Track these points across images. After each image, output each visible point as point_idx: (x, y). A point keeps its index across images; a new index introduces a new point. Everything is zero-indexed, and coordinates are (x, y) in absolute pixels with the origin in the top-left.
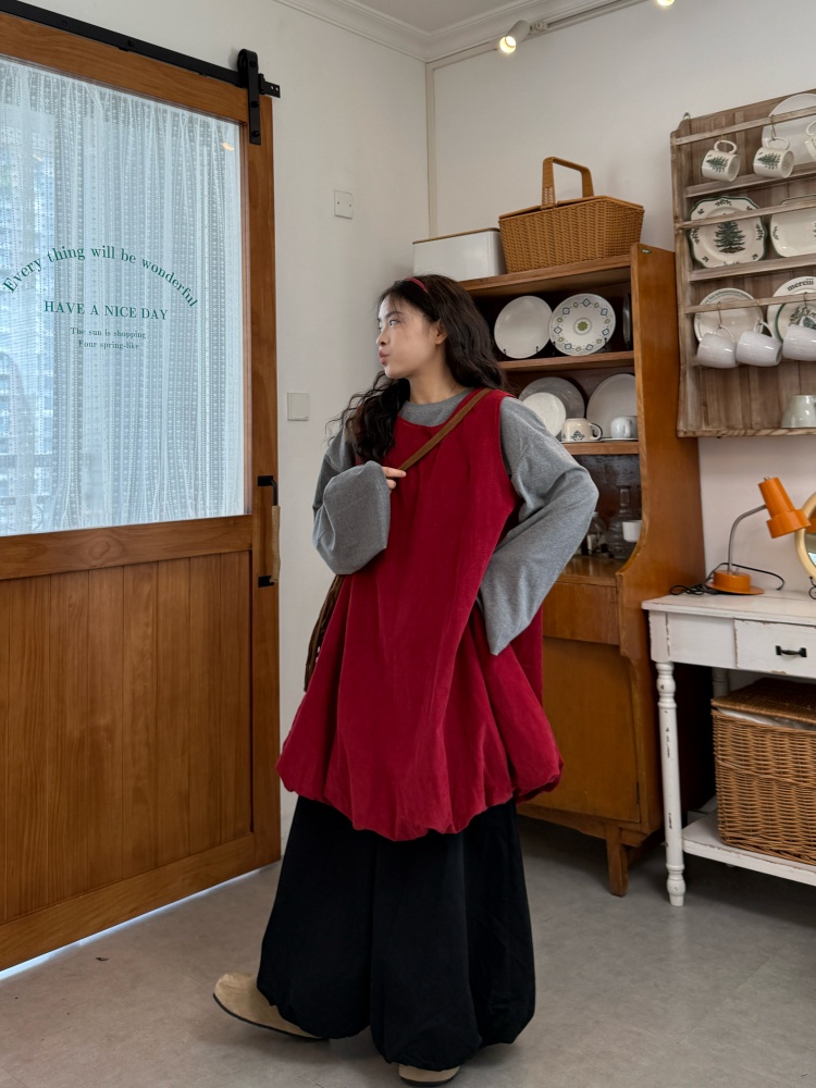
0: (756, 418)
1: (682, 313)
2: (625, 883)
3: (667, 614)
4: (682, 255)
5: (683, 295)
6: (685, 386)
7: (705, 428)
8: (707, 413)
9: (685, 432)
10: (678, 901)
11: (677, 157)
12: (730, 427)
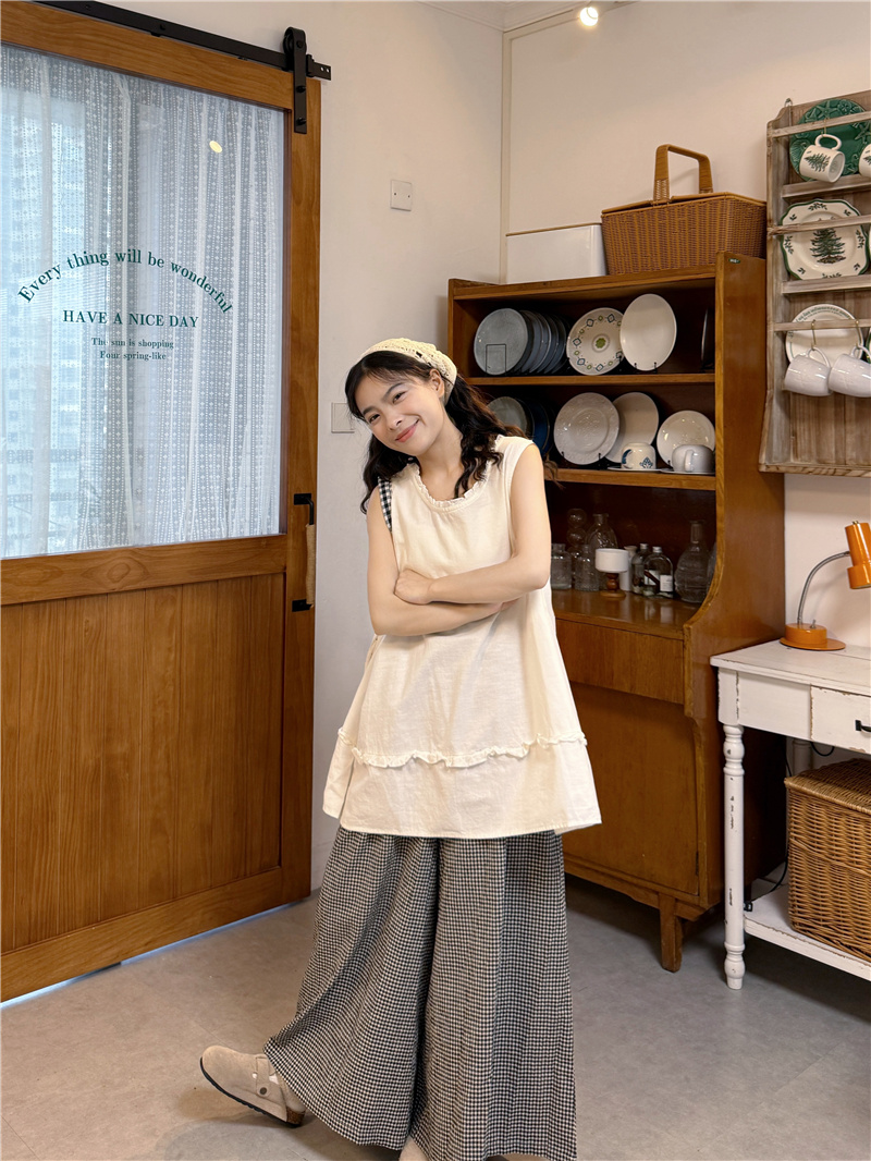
1: (771, 330)
2: (678, 957)
3: (737, 673)
4: (776, 263)
5: (774, 309)
6: (771, 414)
7: (792, 460)
8: (796, 443)
9: (767, 466)
10: (736, 983)
11: (774, 150)
12: (822, 463)
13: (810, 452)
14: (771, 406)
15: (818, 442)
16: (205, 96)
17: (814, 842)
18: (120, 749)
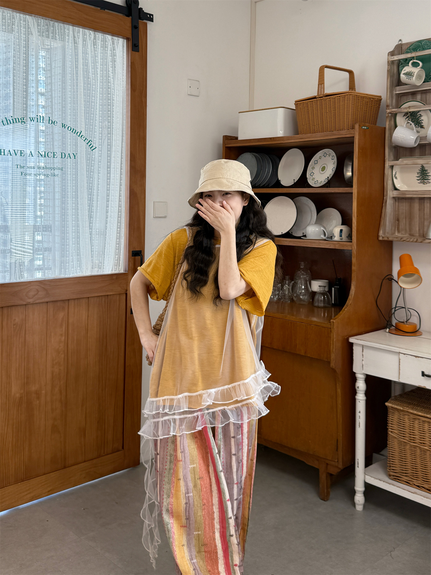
0: (426, 230)
1: (387, 165)
2: (328, 493)
3: (363, 346)
4: (390, 129)
5: (389, 153)
6: (385, 209)
7: (397, 234)
8: (399, 225)
9: (383, 237)
10: (359, 508)
11: (391, 68)
12: (411, 235)
13: (406, 230)
15: (410, 224)
16: (81, 30)
17: (401, 434)
18: (34, 388)
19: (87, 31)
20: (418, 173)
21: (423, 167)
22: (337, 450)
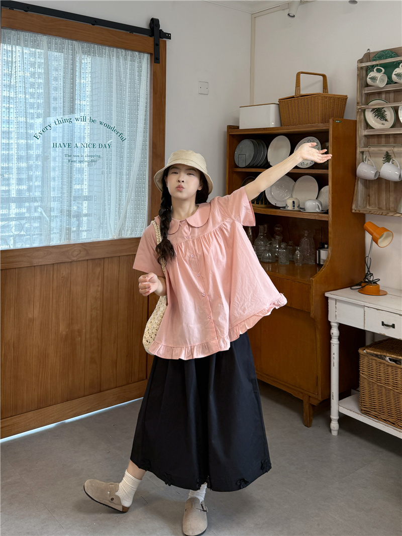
0: (392, 205)
1: (358, 151)
2: (311, 421)
3: (336, 300)
4: (361, 122)
5: (360, 141)
6: (357, 187)
7: (368, 207)
8: (369, 200)
9: (355, 210)
10: (335, 433)
11: (360, 72)
12: (380, 208)
13: (375, 204)
14: (358, 184)
15: (379, 199)
16: (115, 49)
17: (370, 376)
18: (76, 327)
19: (119, 50)
20: (384, 158)
21: (387, 152)
22: (317, 385)
